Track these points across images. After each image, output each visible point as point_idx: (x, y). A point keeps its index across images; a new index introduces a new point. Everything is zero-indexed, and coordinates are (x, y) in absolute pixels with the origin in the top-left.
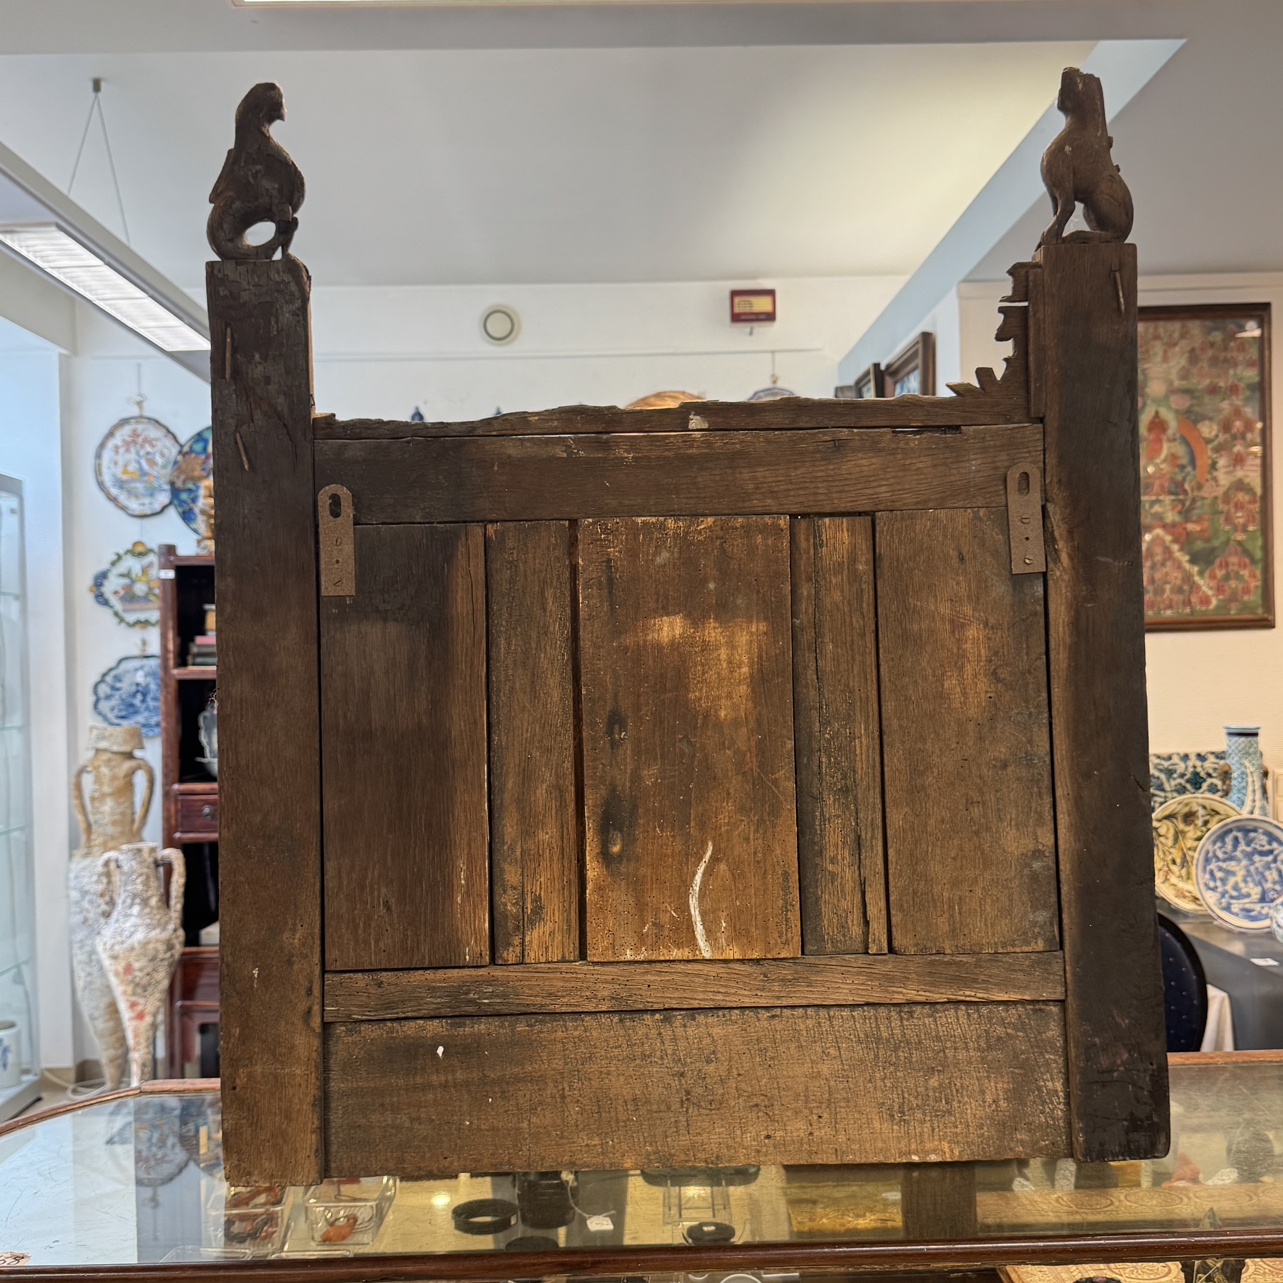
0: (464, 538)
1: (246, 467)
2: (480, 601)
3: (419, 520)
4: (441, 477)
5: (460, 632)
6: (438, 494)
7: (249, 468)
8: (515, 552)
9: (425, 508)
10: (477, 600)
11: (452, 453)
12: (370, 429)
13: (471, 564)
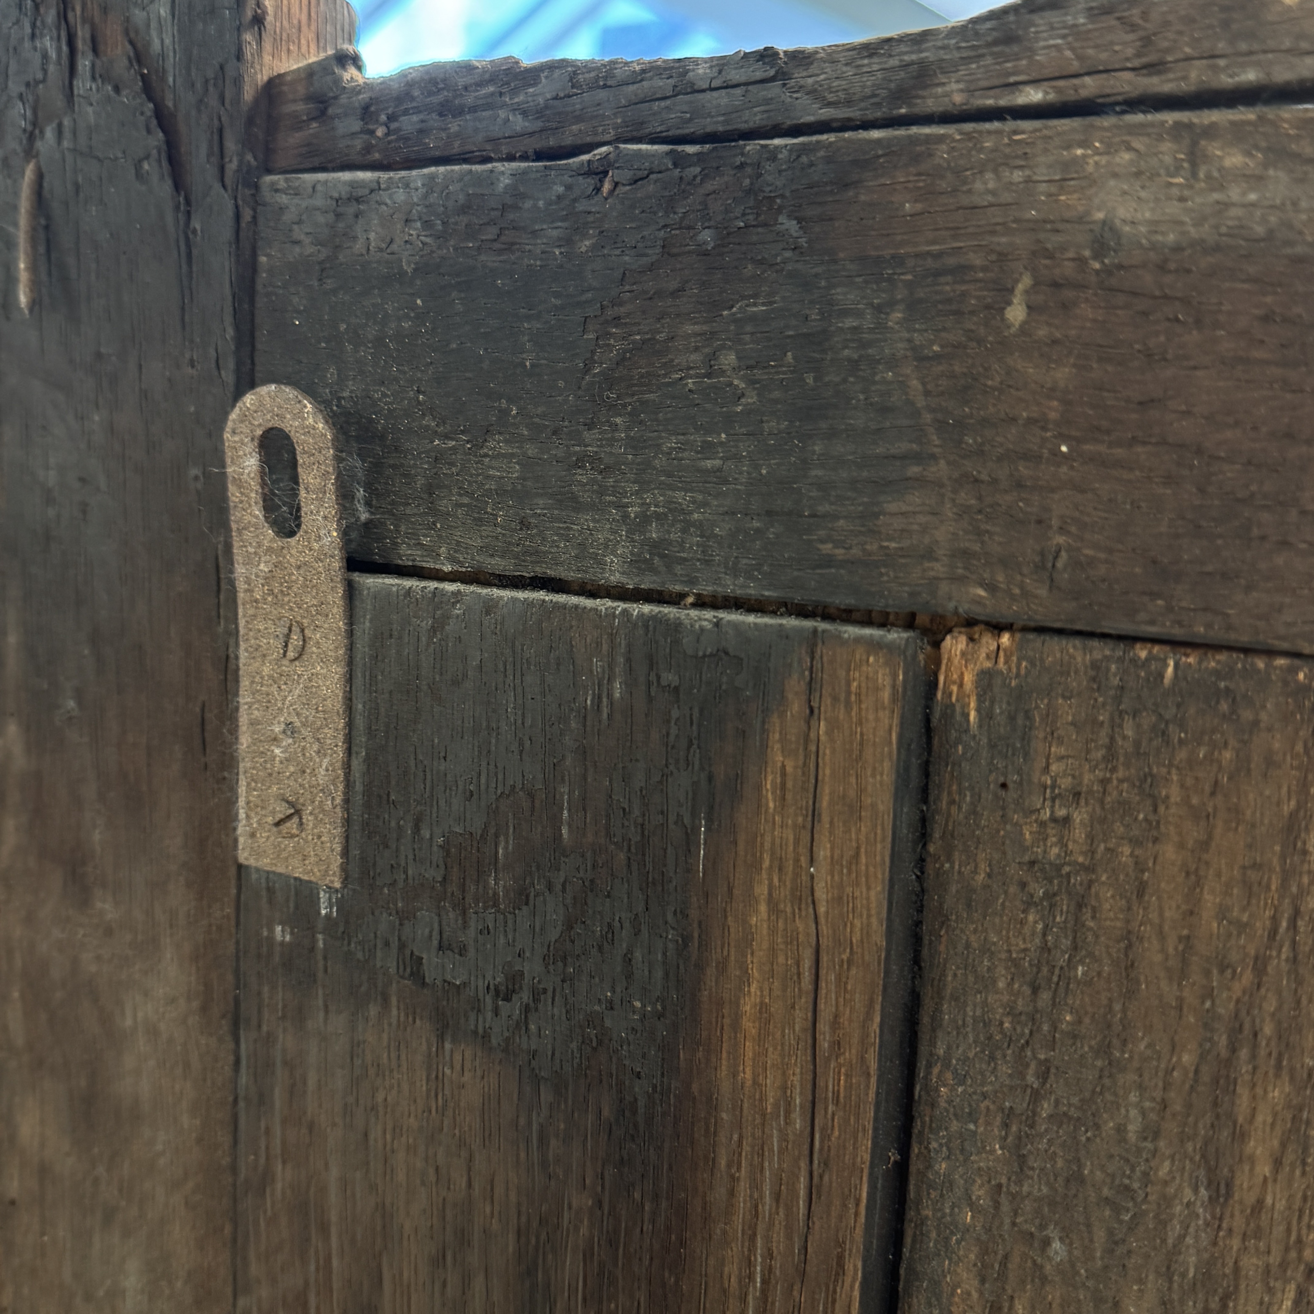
0: (796, 707)
1: (23, 299)
2: (850, 1054)
3: (615, 578)
4: (729, 359)
5: (743, 1187)
6: (708, 449)
7: (34, 303)
8: (1079, 816)
9: (645, 519)
10: (837, 1045)
11: (789, 225)
12: (459, 112)
13: (823, 853)
